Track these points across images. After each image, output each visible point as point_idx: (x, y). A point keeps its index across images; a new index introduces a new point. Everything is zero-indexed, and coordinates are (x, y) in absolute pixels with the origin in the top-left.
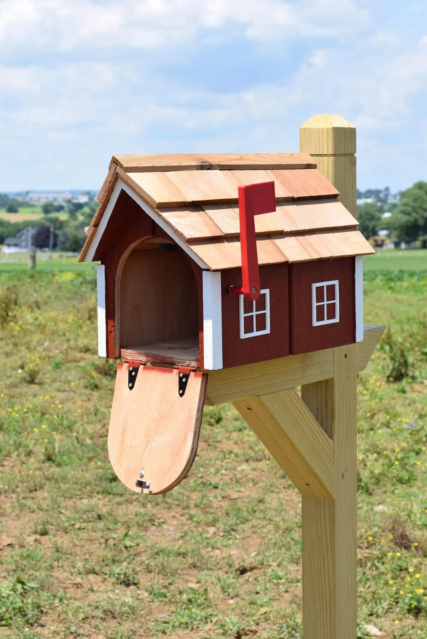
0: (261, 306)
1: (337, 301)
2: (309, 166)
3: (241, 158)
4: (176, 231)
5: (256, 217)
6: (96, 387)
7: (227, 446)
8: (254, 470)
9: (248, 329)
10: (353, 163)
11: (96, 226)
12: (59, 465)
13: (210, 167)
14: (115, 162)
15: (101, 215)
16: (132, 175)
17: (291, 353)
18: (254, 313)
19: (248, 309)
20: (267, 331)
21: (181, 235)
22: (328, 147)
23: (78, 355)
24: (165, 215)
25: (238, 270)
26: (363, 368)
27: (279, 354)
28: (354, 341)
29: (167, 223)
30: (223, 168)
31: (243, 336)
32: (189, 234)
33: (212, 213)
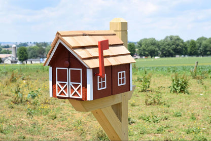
0: (104, 80)
1: (125, 78)
2: (114, 35)
3: (94, 32)
4: (79, 56)
5: (104, 51)
6: (13, 107)
7: (59, 126)
8: (70, 134)
9: (100, 87)
10: (127, 33)
11: (50, 54)
12: (5, 134)
13: (86, 35)
14: (58, 33)
15: (52, 51)
16: (64, 38)
17: (112, 95)
18: (102, 82)
19: (100, 81)
20: (105, 88)
21: (80, 57)
22: (119, 28)
23: (5, 97)
24: (75, 50)
25: (98, 68)
26: (130, 99)
27: (109, 95)
28: (130, 90)
29: (76, 53)
30: (90, 35)
31: (99, 89)
32: (83, 57)
33: (88, 50)
